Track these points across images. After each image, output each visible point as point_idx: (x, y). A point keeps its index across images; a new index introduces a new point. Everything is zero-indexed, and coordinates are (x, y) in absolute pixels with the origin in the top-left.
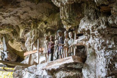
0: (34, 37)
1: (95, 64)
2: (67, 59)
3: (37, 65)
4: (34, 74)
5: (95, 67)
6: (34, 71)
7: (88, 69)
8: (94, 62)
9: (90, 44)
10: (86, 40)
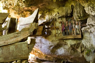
9: (91, 30)
10: (89, 28)
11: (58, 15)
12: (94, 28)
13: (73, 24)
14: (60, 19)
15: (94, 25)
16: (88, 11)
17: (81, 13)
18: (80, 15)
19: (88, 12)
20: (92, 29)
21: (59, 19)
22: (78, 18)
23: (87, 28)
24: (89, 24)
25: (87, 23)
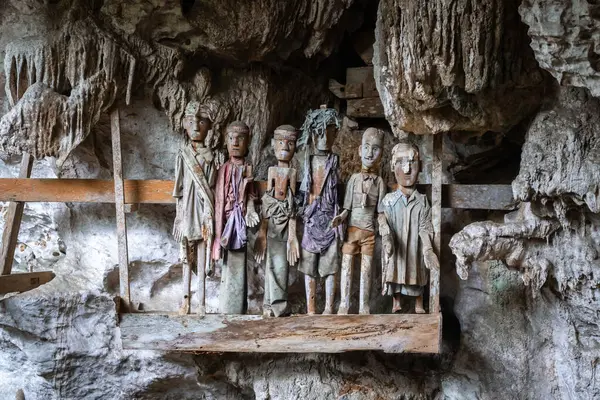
0: (90, 99)
1: (527, 362)
2: (383, 327)
3: (128, 320)
4: (53, 347)
5: (528, 376)
6: (54, 323)
7: (487, 384)
8: (520, 347)
9: (551, 268)
10: (530, 240)
11: (185, 27)
12: (592, 244)
13: (357, 168)
14: (200, 82)
15: (593, 203)
16: (555, 47)
17: (464, 43)
18: (459, 72)
19: (557, 62)
20: (571, 255)
21: (185, 78)
22: (431, 103)
23: (520, 237)
24: (546, 187)
25: (522, 176)
